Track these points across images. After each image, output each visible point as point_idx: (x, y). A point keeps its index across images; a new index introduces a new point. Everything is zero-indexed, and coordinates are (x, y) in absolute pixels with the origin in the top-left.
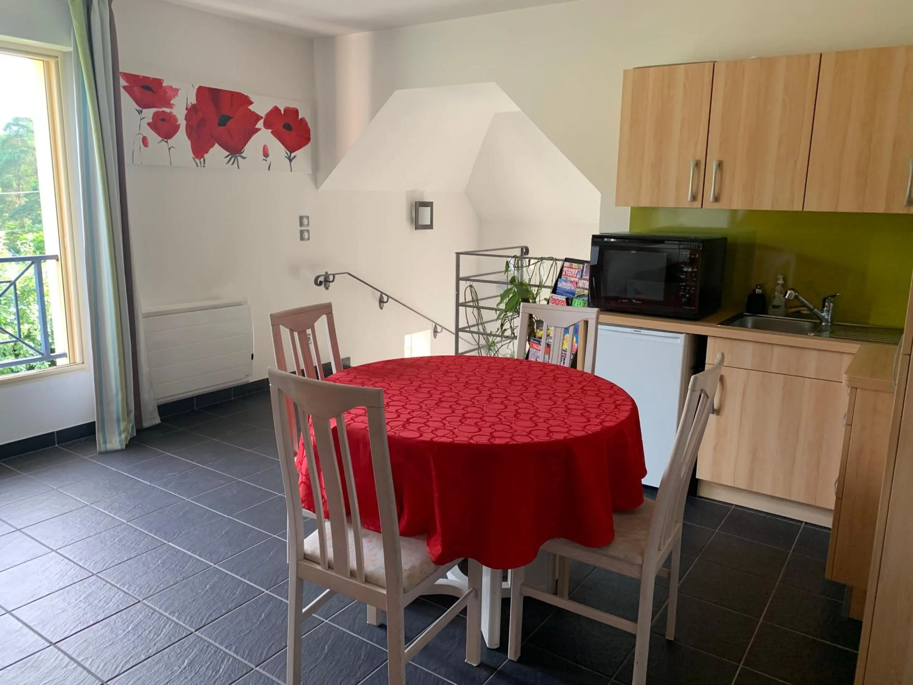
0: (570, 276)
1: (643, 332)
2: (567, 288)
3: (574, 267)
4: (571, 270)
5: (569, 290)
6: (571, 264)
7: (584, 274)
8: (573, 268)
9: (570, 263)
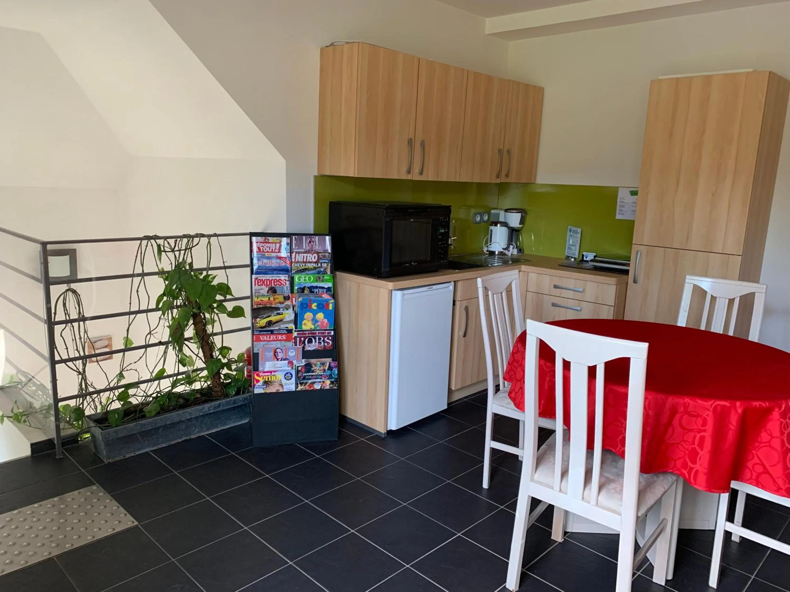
0: (268, 252)
1: (434, 287)
2: (273, 266)
3: (270, 241)
4: (267, 245)
5: (278, 267)
6: (266, 239)
7: (294, 247)
8: (270, 243)
9: (264, 238)
